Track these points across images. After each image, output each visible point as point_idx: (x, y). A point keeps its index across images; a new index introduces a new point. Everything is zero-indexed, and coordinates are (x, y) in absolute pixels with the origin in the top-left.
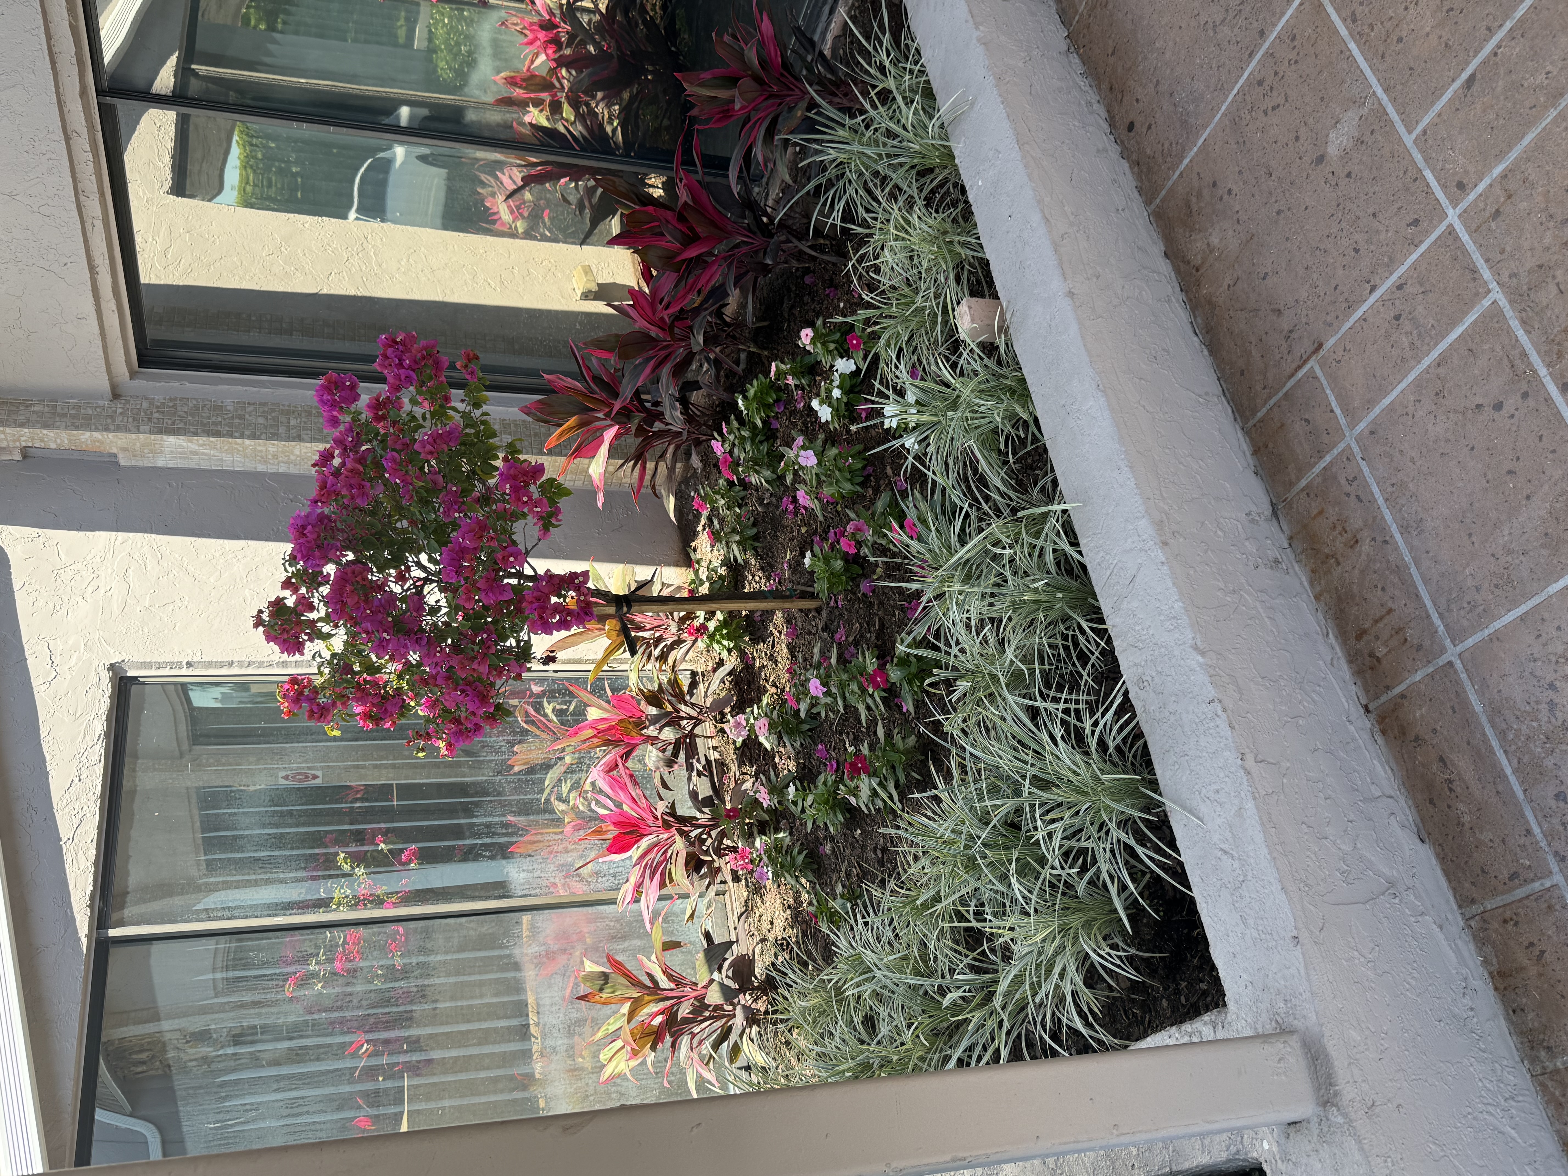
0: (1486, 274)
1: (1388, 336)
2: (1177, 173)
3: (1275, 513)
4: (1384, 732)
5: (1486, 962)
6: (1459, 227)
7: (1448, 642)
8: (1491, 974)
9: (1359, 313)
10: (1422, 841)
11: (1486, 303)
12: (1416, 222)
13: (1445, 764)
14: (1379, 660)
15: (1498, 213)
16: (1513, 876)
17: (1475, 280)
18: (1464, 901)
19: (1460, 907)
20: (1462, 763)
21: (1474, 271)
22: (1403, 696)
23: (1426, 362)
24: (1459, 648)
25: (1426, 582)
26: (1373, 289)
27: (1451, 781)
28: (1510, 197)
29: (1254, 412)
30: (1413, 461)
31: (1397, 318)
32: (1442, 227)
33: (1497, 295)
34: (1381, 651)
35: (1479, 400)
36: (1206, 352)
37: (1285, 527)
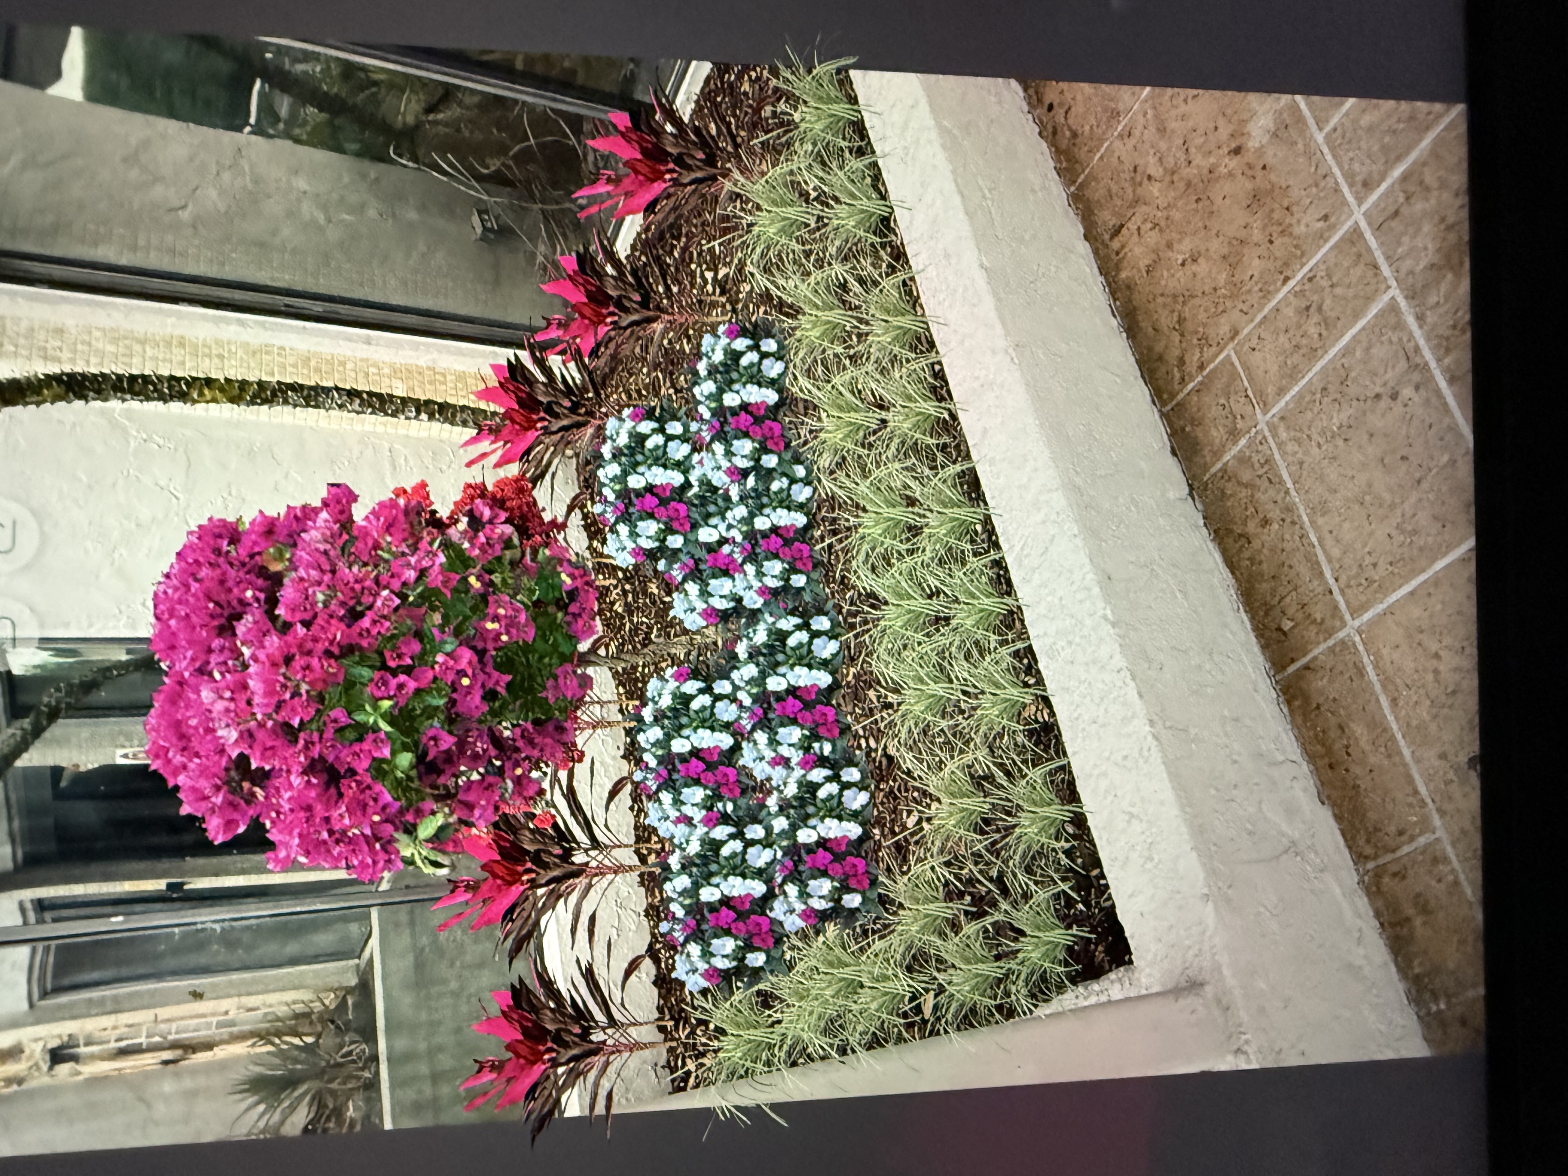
0: (1386, 270)
1: (1299, 326)
2: (1098, 155)
3: (1191, 494)
4: (1289, 702)
5: (1378, 915)
6: (1363, 225)
7: (1347, 617)
8: (1382, 924)
9: (1273, 303)
10: (1323, 803)
11: (1386, 298)
12: (1325, 218)
13: (1343, 731)
14: (1285, 633)
15: (1396, 213)
16: (1401, 833)
17: (1376, 275)
18: (1359, 858)
19: (1355, 864)
20: (1358, 729)
21: (1376, 267)
22: (1307, 667)
23: (1333, 352)
24: (1357, 623)
25: (1330, 561)
26: (1286, 280)
27: (1347, 747)
28: (1408, 198)
29: (1173, 396)
30: (1319, 446)
31: (1308, 308)
32: (1350, 223)
33: (1395, 291)
34: (1287, 625)
35: (1378, 389)
36: (1124, 335)
37: (1200, 507)
